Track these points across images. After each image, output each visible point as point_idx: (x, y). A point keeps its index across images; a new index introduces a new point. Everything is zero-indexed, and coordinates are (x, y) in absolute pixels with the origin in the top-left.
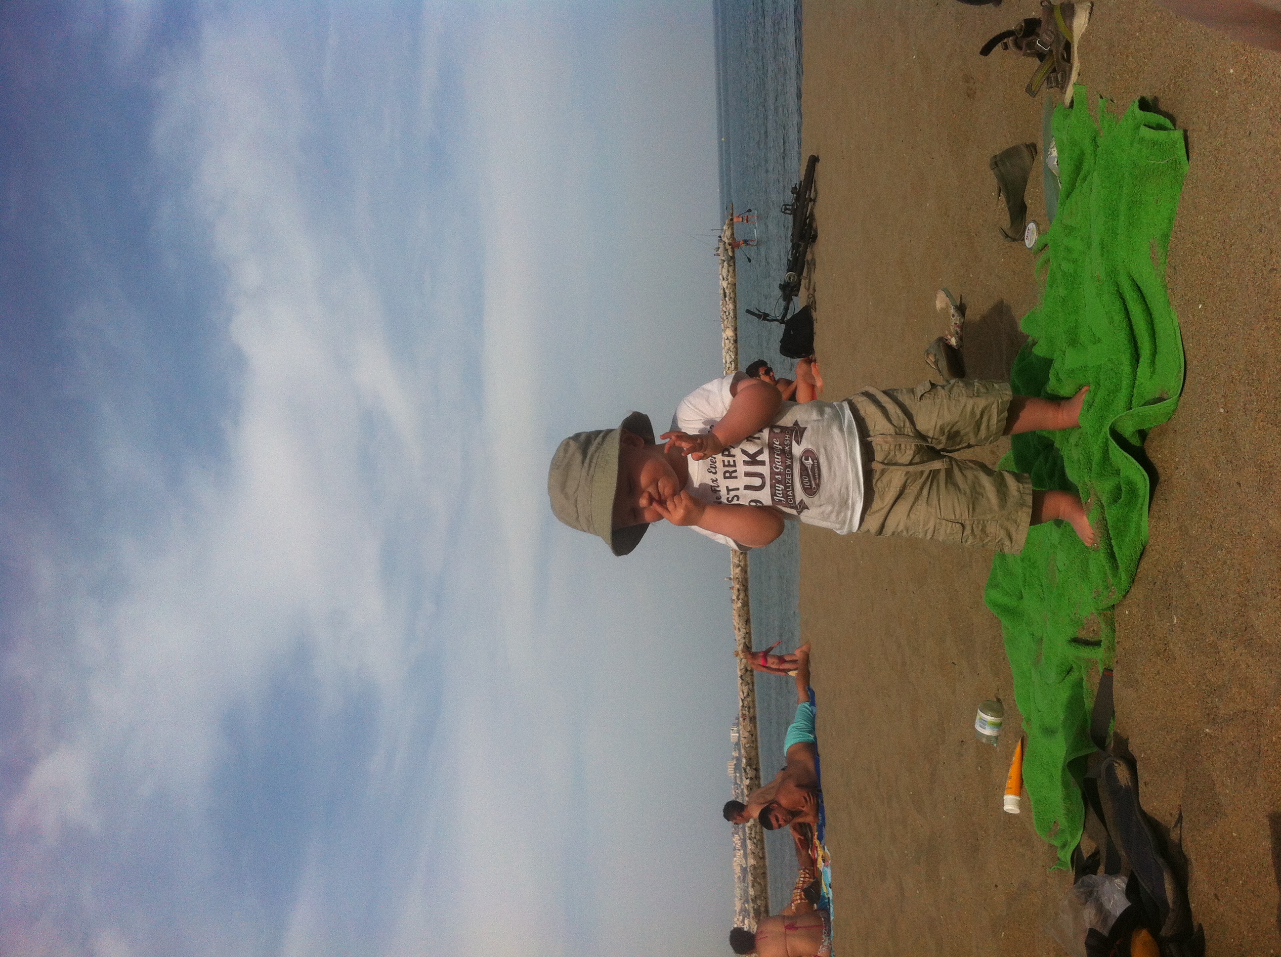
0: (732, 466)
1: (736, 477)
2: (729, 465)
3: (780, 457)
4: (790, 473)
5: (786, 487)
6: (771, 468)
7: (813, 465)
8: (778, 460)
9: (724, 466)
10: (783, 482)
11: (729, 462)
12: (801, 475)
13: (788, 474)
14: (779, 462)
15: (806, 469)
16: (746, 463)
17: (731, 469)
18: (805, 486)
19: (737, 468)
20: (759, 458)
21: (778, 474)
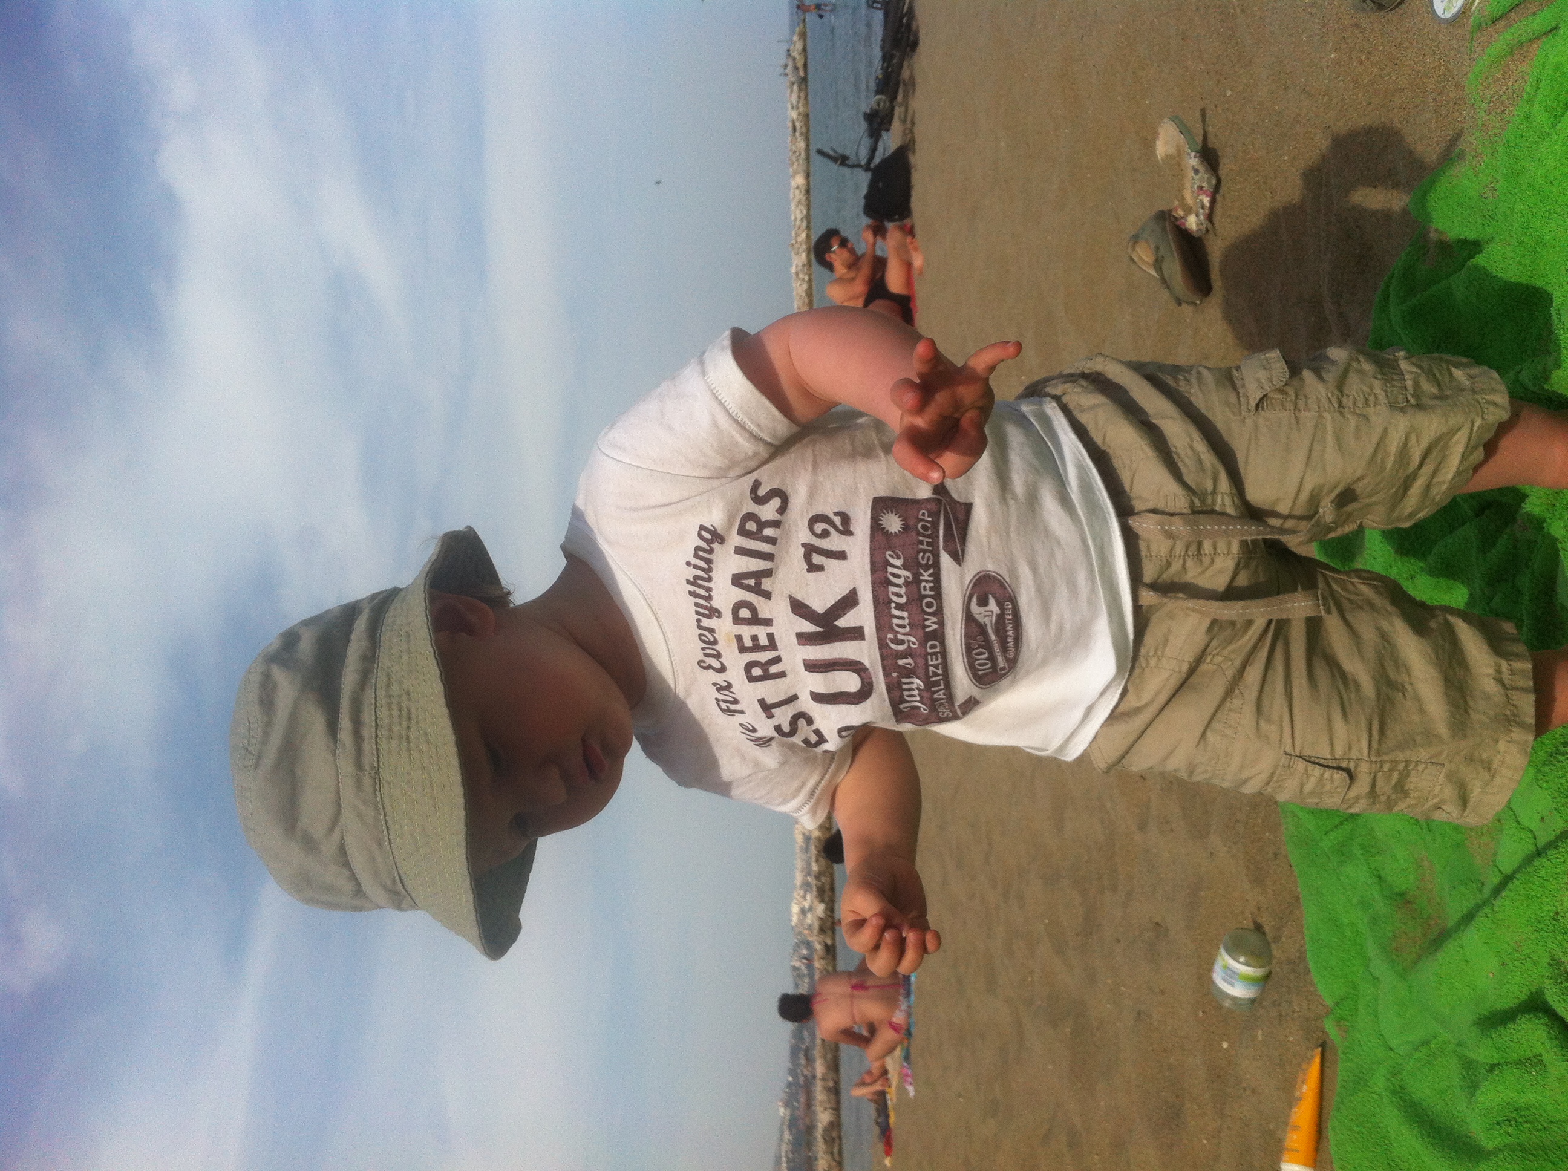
0: (763, 649)
1: (782, 675)
2: (756, 647)
3: (905, 614)
4: (938, 650)
5: (929, 685)
6: (882, 645)
7: (1001, 617)
8: (900, 622)
9: (743, 649)
10: (921, 671)
11: (754, 638)
12: (969, 649)
13: (932, 654)
14: (903, 627)
15: (982, 629)
16: (804, 639)
17: (764, 657)
18: (980, 673)
19: (782, 652)
20: (844, 622)
21: (904, 655)
